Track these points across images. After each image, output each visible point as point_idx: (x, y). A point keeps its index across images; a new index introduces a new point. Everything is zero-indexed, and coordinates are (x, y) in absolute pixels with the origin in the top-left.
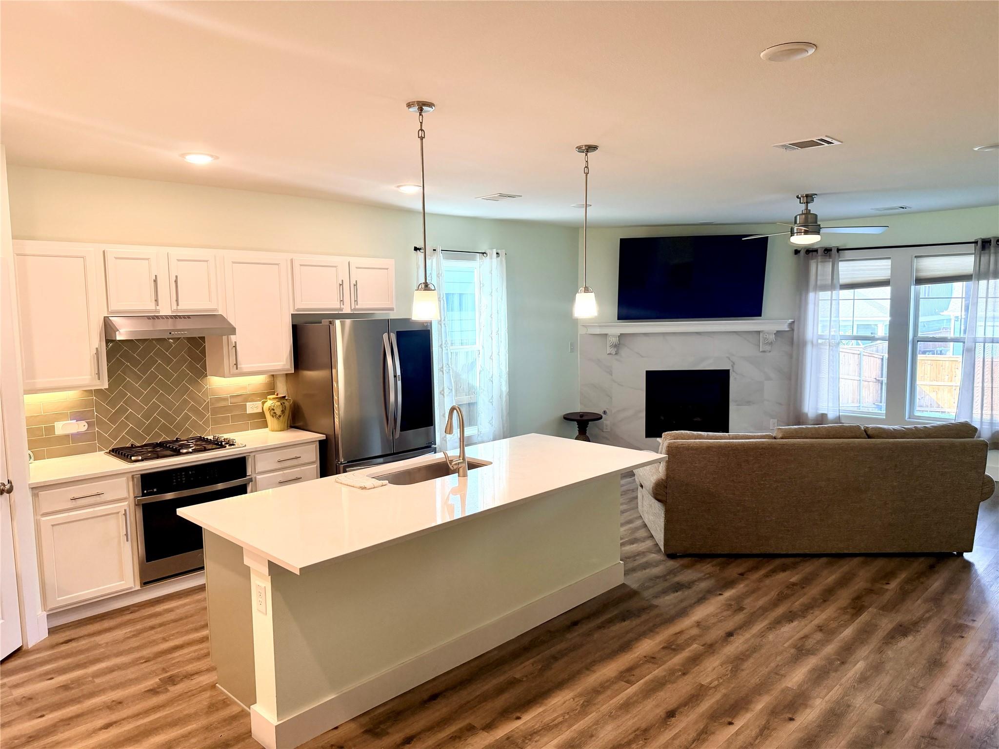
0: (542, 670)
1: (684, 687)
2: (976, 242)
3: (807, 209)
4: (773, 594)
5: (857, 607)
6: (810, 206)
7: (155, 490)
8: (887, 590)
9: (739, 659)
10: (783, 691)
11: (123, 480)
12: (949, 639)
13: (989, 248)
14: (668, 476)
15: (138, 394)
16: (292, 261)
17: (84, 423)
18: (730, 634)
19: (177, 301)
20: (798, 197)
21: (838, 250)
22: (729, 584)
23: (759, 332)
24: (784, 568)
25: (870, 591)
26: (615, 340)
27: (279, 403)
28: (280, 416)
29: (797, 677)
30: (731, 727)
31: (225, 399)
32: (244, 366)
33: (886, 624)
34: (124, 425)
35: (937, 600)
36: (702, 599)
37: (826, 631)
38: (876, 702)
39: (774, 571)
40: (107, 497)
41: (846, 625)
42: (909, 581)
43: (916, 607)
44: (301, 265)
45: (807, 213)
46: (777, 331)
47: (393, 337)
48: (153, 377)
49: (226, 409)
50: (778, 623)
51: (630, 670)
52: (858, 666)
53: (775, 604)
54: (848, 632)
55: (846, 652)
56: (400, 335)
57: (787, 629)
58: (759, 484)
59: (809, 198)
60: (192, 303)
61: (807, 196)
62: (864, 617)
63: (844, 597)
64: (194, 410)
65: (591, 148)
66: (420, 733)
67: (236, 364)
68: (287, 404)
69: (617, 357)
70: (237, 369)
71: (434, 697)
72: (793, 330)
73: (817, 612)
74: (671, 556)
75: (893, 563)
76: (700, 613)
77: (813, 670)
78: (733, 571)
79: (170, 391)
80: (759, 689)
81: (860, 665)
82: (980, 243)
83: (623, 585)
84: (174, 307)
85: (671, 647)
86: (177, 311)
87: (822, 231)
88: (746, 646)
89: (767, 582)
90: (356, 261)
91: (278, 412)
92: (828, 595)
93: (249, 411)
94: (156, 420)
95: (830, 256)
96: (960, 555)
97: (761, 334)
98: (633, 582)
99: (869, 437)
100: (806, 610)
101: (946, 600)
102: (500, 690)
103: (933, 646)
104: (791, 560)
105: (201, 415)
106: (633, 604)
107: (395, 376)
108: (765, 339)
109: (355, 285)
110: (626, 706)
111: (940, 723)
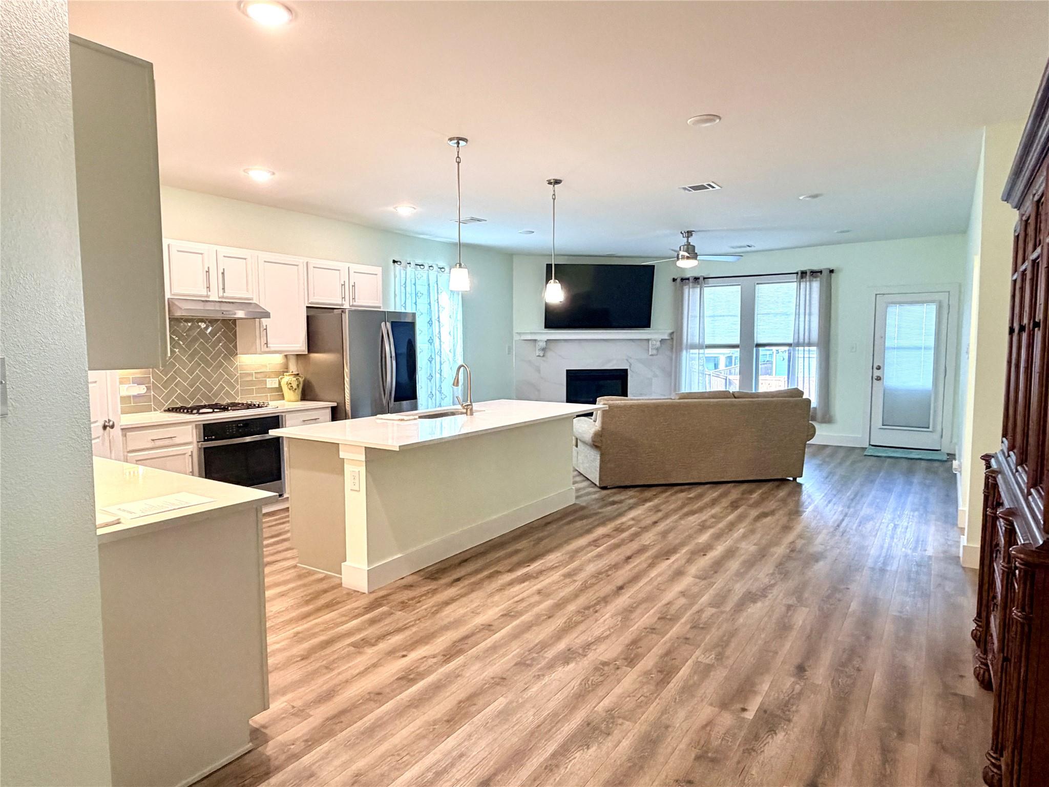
0: (534, 545)
1: (635, 546)
2: (797, 273)
3: (688, 241)
4: (679, 503)
5: (734, 505)
6: (690, 240)
7: (213, 437)
8: (752, 498)
9: (664, 534)
10: (696, 544)
11: (190, 427)
12: (793, 517)
13: (806, 277)
14: (603, 428)
15: (184, 366)
16: (307, 263)
17: (144, 386)
18: (655, 523)
19: (224, 289)
20: (681, 233)
21: (704, 278)
22: (646, 500)
23: (648, 340)
24: (682, 491)
25: (741, 499)
26: (543, 344)
27: (295, 379)
28: (295, 389)
29: (704, 538)
30: (668, 561)
31: (251, 375)
32: (273, 346)
33: (754, 513)
34: (173, 391)
35: (784, 501)
36: (631, 508)
37: (717, 518)
38: (754, 545)
39: (676, 492)
40: (177, 441)
41: (729, 514)
42: (763, 493)
43: (771, 505)
44: (314, 267)
45: (689, 244)
46: (662, 339)
47: (389, 325)
48: (196, 352)
49: (251, 383)
50: (687, 514)
51: (595, 541)
52: (741, 531)
53: (681, 508)
54: (731, 517)
55: (731, 526)
56: (393, 324)
57: (691, 519)
58: (665, 432)
59: (689, 234)
60: (235, 291)
61: (688, 232)
62: (740, 510)
63: (725, 502)
64: (227, 382)
65: (557, 182)
66: (464, 576)
67: (267, 344)
68: (301, 380)
69: (544, 358)
70: (267, 347)
71: (465, 561)
72: (672, 339)
73: (709, 510)
74: (604, 488)
75: (753, 485)
76: (633, 514)
77: (713, 534)
78: (648, 494)
79: (209, 365)
80: (682, 544)
81: (742, 531)
82: (799, 274)
83: (574, 504)
84: (221, 294)
85: (619, 530)
86: (223, 297)
87: (699, 258)
88: (668, 527)
89: (673, 498)
90: (355, 267)
91: (295, 386)
92: (714, 502)
93: (268, 386)
94: (198, 389)
95: (698, 283)
96: (795, 479)
97: (650, 342)
98: (582, 502)
99: (735, 398)
100: (701, 510)
101: (789, 501)
102: (511, 555)
103: (784, 520)
104: (687, 487)
105: (233, 387)
106: (585, 512)
107: (391, 357)
108: (653, 345)
109: (354, 286)
110: (599, 556)
111: (792, 551)
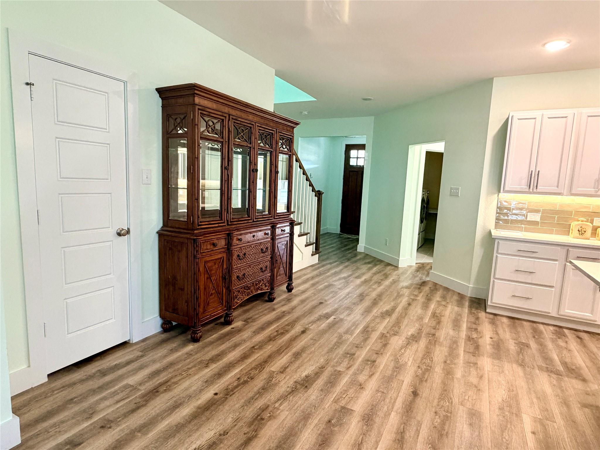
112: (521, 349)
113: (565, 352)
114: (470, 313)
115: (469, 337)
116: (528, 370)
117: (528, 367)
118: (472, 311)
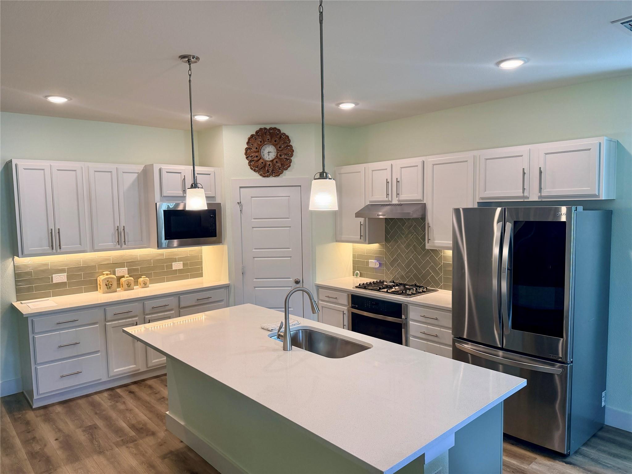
7: (357, 306)
11: (345, 294)
16: (475, 157)
19: (399, 194)
32: (437, 242)
44: (486, 159)
47: (509, 227)
67: (430, 240)
79: (419, 253)
84: (396, 198)
86: (399, 201)
109: (542, 172)
112: (92, 435)
113: (128, 415)
114: (15, 420)
115: (32, 454)
116: (108, 453)
117: (107, 450)
118: (16, 417)
